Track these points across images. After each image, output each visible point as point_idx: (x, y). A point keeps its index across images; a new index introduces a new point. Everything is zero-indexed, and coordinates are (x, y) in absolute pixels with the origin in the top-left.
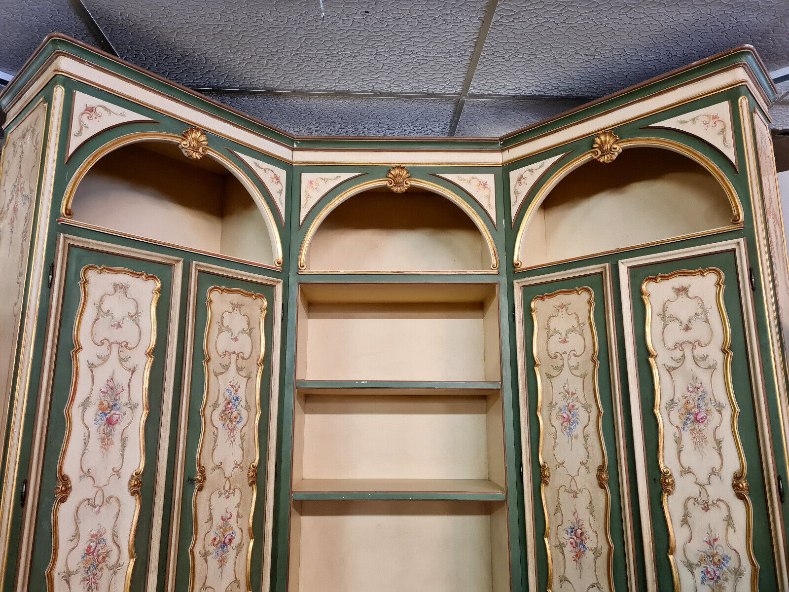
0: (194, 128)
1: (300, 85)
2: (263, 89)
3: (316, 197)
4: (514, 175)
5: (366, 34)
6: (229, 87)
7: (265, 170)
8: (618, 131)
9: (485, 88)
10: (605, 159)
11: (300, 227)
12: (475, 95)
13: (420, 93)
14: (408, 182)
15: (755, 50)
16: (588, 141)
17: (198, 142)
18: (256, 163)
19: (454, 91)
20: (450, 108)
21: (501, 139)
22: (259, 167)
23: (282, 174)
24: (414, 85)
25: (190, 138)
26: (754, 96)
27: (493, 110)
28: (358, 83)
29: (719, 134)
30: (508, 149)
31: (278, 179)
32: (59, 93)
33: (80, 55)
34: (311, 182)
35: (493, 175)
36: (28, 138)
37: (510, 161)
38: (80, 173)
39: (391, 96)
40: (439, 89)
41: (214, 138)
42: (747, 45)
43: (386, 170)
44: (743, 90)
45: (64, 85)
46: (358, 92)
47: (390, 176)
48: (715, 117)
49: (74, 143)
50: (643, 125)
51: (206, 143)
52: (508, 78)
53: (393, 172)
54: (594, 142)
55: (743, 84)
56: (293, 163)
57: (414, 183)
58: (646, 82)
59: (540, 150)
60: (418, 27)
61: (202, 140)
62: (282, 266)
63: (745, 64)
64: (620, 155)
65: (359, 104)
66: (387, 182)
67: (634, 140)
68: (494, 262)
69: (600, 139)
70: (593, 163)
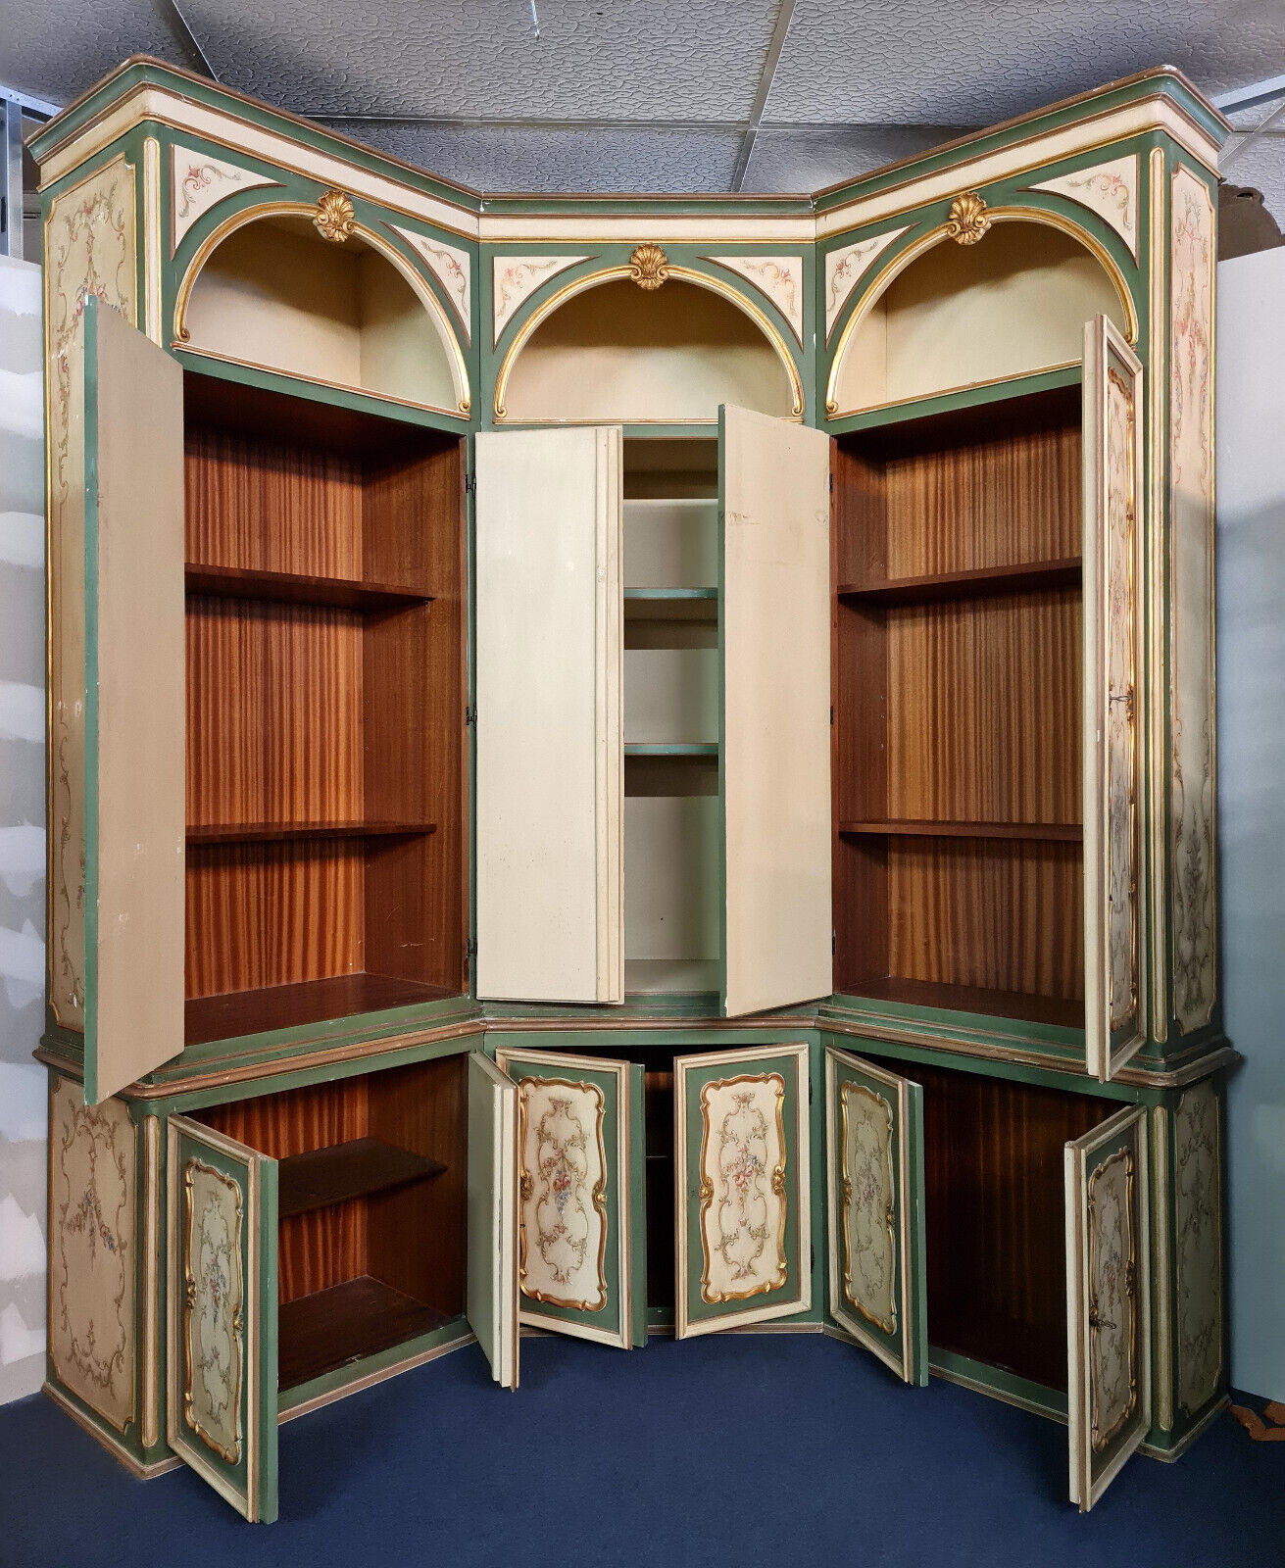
0: (335, 190)
1: (490, 111)
2: (433, 117)
3: (518, 297)
4: (832, 259)
5: (598, 42)
6: (378, 115)
7: (439, 254)
8: (986, 193)
9: (788, 114)
10: (965, 239)
11: (494, 348)
12: (771, 123)
13: (684, 121)
14: (663, 272)
15: (1181, 73)
16: (941, 208)
17: (341, 213)
18: (425, 244)
19: (738, 118)
20: (731, 144)
21: (813, 197)
22: (430, 249)
23: (463, 258)
24: (671, 109)
25: (329, 208)
26: (1181, 144)
27: (801, 145)
28: (585, 108)
29: (1119, 207)
30: (826, 213)
31: (458, 268)
32: (152, 148)
33: (174, 87)
34: (509, 272)
35: (799, 260)
36: (100, 213)
37: (826, 235)
38: (193, 274)
39: (639, 126)
40: (714, 115)
41: (364, 205)
42: (1167, 67)
43: (629, 250)
44: (1157, 138)
45: (158, 137)
46: (583, 120)
47: (637, 261)
48: (1117, 180)
49: (181, 228)
50: (1018, 186)
51: (351, 214)
52: (822, 99)
53: (639, 254)
54: (950, 210)
55: (1157, 128)
56: (479, 239)
57: (673, 274)
58: (1027, 116)
59: (873, 219)
60: (677, 32)
61: (346, 209)
62: (470, 412)
63: (1164, 96)
64: (988, 233)
65: (586, 137)
66: (630, 271)
67: (1009, 210)
68: (797, 403)
69: (960, 204)
70: (949, 244)
